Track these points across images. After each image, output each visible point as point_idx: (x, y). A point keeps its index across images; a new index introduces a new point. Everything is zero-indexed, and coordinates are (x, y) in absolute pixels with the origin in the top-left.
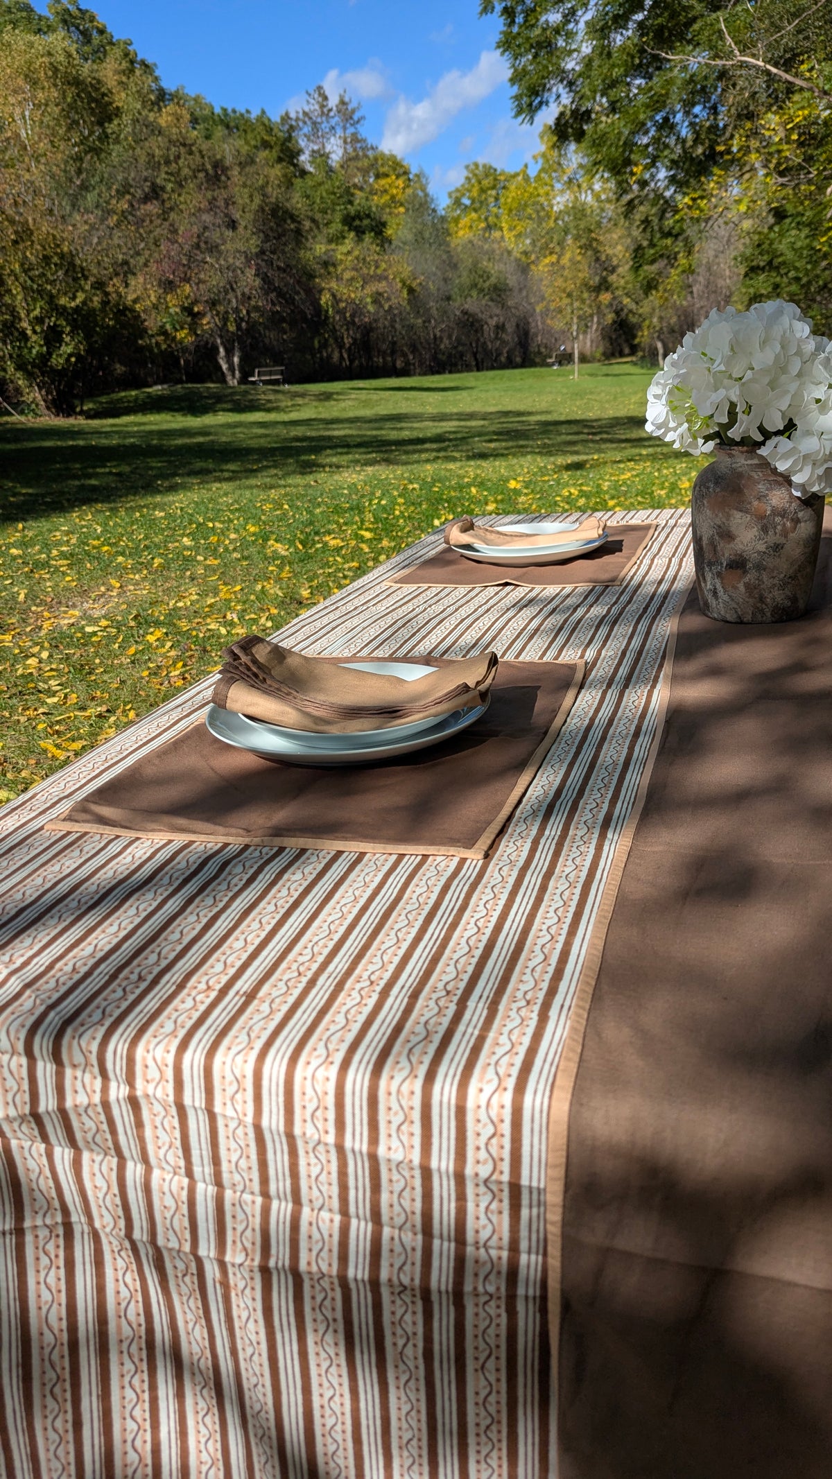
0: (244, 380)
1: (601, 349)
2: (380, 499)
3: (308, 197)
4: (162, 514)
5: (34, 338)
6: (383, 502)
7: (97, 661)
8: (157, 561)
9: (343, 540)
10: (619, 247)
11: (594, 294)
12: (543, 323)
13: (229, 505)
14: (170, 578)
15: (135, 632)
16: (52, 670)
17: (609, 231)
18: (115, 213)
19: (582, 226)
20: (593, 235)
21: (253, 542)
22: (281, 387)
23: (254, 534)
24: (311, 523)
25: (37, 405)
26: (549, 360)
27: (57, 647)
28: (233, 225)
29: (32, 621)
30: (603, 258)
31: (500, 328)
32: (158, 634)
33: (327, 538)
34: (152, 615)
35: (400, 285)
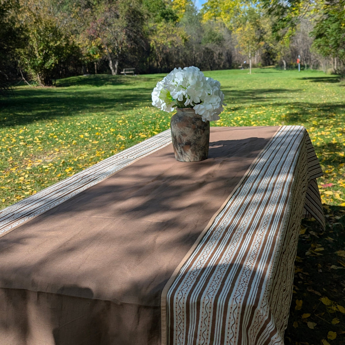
0: (119, 73)
1: (261, 63)
2: (164, 119)
3: (148, 6)
4: (79, 124)
5: (39, 57)
6: (164, 121)
7: (46, 179)
8: (74, 142)
9: (146, 135)
10: (267, 25)
11: (257, 42)
12: (237, 52)
13: (105, 121)
14: (78, 148)
15: (62, 168)
16: (28, 182)
17: (263, 19)
18: (74, 13)
19: (252, 17)
20: (257, 20)
21: (112, 135)
22: (133, 76)
23: (113, 132)
24: (135, 128)
25: (38, 82)
26: (240, 67)
27: (31, 173)
28: (117, 17)
29: (24, 163)
30: (261, 29)
31: (220, 54)
32: (70, 169)
33: (140, 134)
34: (69, 162)
35: (181, 38)
